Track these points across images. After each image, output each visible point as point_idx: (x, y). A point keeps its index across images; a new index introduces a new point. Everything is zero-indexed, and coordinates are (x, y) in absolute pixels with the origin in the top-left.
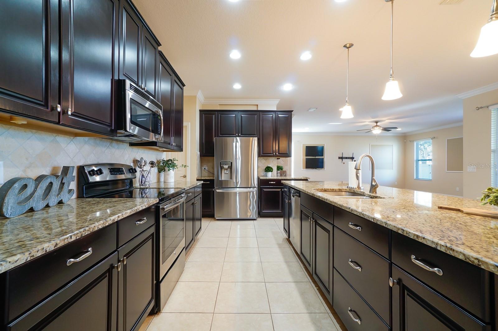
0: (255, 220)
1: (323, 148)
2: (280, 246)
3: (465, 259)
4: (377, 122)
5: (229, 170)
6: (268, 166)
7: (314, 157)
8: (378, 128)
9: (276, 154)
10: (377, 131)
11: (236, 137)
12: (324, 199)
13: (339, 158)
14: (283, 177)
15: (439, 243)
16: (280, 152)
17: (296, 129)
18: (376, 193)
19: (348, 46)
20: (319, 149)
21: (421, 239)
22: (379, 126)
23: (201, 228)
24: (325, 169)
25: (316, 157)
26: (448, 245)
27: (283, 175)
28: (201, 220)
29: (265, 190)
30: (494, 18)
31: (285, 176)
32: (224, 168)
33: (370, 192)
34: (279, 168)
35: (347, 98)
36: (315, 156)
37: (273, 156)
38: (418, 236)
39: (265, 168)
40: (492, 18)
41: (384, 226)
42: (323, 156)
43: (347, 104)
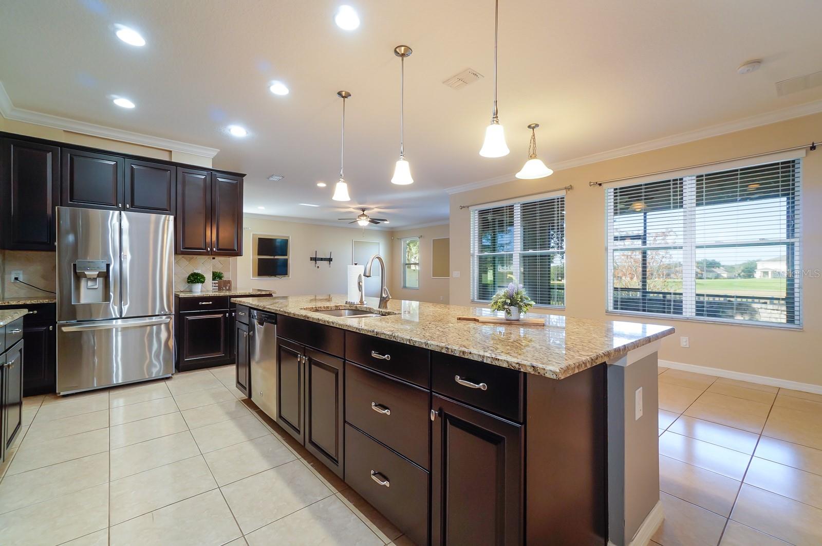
0: (167, 378)
1: (285, 242)
2: (232, 416)
3: (509, 366)
4: (363, 210)
5: (100, 281)
6: (195, 273)
7: (272, 257)
8: (365, 218)
9: (212, 249)
10: (364, 223)
11: (120, 210)
12: (328, 322)
13: (312, 259)
14: (224, 291)
15: (486, 355)
16: (220, 247)
17: (249, 208)
18: (386, 308)
19: (343, 94)
20: (278, 244)
21: (468, 355)
22: (366, 216)
23: (20, 423)
24: (290, 278)
25: (276, 257)
26: (494, 356)
27: (224, 288)
28: (20, 404)
29: (190, 318)
30: (495, 122)
31: (229, 290)
32: (86, 277)
33: (379, 308)
34: (216, 276)
35: (342, 171)
36: (274, 256)
37: (207, 254)
38: (464, 353)
39: (188, 275)
40: (493, 121)
41: (424, 347)
42: (286, 255)
43: (342, 180)
